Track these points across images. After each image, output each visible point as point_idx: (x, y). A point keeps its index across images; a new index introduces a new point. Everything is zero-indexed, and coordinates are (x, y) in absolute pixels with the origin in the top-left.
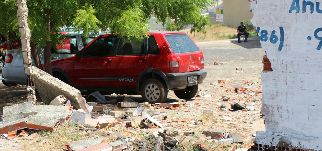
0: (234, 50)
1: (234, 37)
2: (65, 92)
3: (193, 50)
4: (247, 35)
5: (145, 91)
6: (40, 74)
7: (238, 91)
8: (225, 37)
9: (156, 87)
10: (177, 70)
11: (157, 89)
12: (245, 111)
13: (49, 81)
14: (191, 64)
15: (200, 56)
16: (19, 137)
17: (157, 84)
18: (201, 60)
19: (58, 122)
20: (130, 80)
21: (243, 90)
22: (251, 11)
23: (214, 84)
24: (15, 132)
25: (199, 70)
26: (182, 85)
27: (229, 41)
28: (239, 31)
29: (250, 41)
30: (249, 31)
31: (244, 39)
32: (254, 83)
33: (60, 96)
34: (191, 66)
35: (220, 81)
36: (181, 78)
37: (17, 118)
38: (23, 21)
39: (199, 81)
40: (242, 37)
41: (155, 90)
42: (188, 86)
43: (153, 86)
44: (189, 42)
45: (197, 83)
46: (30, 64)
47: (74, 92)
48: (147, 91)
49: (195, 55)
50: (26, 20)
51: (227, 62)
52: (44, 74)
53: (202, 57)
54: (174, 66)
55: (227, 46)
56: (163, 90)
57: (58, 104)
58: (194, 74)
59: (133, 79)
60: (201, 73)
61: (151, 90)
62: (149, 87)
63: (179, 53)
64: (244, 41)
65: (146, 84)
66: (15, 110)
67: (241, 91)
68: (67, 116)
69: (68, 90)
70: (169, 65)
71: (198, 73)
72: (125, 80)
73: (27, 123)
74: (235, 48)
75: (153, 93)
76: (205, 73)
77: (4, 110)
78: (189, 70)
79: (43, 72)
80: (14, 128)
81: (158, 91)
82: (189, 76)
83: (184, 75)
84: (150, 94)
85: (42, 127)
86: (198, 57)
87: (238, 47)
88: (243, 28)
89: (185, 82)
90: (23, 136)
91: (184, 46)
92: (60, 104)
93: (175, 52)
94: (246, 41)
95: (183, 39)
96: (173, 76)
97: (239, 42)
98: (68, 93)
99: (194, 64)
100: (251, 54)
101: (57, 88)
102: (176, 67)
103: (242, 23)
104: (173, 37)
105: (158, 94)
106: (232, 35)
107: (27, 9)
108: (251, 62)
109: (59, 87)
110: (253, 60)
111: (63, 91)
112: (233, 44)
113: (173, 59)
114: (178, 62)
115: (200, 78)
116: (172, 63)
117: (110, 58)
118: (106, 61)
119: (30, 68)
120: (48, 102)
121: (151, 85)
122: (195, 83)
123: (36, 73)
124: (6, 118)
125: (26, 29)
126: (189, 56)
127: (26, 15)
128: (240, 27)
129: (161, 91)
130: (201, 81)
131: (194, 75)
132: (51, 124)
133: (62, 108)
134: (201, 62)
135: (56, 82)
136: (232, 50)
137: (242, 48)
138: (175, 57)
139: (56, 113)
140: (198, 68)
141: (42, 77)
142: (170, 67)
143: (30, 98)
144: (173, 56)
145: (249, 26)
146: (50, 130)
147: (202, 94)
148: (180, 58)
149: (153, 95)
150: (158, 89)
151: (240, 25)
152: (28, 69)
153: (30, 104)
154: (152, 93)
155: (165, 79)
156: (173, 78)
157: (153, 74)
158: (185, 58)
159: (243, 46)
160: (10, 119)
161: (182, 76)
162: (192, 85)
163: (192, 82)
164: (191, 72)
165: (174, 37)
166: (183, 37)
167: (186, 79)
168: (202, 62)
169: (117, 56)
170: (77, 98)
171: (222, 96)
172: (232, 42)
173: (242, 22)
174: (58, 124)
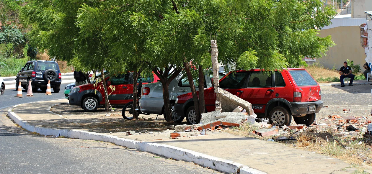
0: (337, 94)
1: (336, 80)
2: (242, 104)
3: (312, 83)
4: (352, 78)
5: (273, 116)
6: (225, 93)
7: (350, 122)
8: (323, 80)
9: (282, 113)
10: (300, 99)
11: (282, 115)
12: (358, 131)
13: (230, 97)
14: (310, 95)
15: (318, 89)
16: (217, 130)
17: (283, 111)
18: (318, 93)
19: (242, 121)
20: (259, 107)
21: (354, 121)
22: (365, 54)
23: (325, 118)
24: (214, 127)
25: (317, 101)
26: (304, 112)
27: (329, 84)
28: (342, 73)
29: (356, 85)
30: (354, 73)
31: (348, 82)
32: (364, 118)
33: (239, 106)
34: (311, 97)
35: (331, 116)
36: (303, 106)
37: (211, 120)
38: (215, 59)
39: (317, 110)
40: (346, 80)
41: (281, 116)
42: (308, 113)
43: (279, 113)
44: (309, 77)
45: (315, 112)
46: (218, 87)
47: (248, 104)
48: (274, 117)
49: (314, 87)
50: (217, 58)
51: (331, 106)
52: (227, 93)
53: (319, 90)
54: (298, 96)
55: (328, 90)
56: (288, 115)
57: (239, 112)
58: (313, 103)
59: (262, 107)
60: (319, 103)
61: (277, 116)
62: (276, 114)
63: (301, 85)
64: (348, 85)
65: (273, 111)
66: (210, 115)
67: (352, 122)
68: (246, 118)
69: (243, 103)
70: (293, 96)
71: (317, 103)
72: (255, 107)
73: (222, 121)
74: (337, 93)
75: (280, 118)
76: (322, 104)
77: (202, 116)
78: (309, 100)
79: (226, 92)
80: (213, 125)
81: (284, 117)
82: (309, 105)
83: (305, 104)
84: (277, 119)
85: (232, 124)
86: (316, 90)
87: (341, 91)
88: (348, 68)
89: (306, 109)
90: (220, 129)
91: (305, 80)
92: (240, 111)
93: (298, 85)
94: (351, 84)
95: (303, 75)
96: (297, 105)
97: (343, 85)
98: (244, 105)
99: (313, 95)
100: (358, 99)
101: (236, 102)
102: (299, 97)
103: (345, 63)
104: (295, 73)
105: (283, 119)
106: (332, 78)
107: (218, 51)
108: (359, 105)
109: (237, 101)
110: (361, 104)
111: (240, 103)
112: (335, 88)
113: (297, 90)
114: (300, 93)
115: (318, 107)
116: (296, 94)
117: (242, 90)
118: (239, 92)
119: (218, 89)
120: (231, 110)
121: (278, 112)
122: (314, 111)
123: (222, 93)
124: (204, 120)
125: (217, 64)
126: (309, 88)
127: (217, 55)
128: (343, 67)
129: (286, 116)
130: (319, 110)
131: (313, 105)
132: (238, 122)
133: (242, 113)
134: (318, 94)
135: (235, 98)
136: (334, 95)
137: (347, 93)
138: (298, 89)
139: (239, 116)
140: (316, 99)
141: (226, 95)
142: (294, 97)
143: (218, 108)
144: (296, 88)
145: (355, 67)
146: (237, 125)
147: (318, 123)
148: (302, 90)
149: (280, 120)
150: (284, 115)
151: (343, 65)
152: (217, 90)
153: (219, 112)
154: (278, 118)
155: (290, 107)
156: (297, 106)
157: (279, 103)
158: (306, 90)
159: (347, 91)
160: (206, 121)
161: (304, 104)
162: (311, 113)
163: (311, 110)
164: (311, 102)
165: (297, 72)
166: (304, 73)
167: (307, 107)
168: (320, 94)
169: (248, 88)
170: (249, 108)
171: (336, 124)
172: (334, 86)
173: (346, 61)
174: (242, 122)
